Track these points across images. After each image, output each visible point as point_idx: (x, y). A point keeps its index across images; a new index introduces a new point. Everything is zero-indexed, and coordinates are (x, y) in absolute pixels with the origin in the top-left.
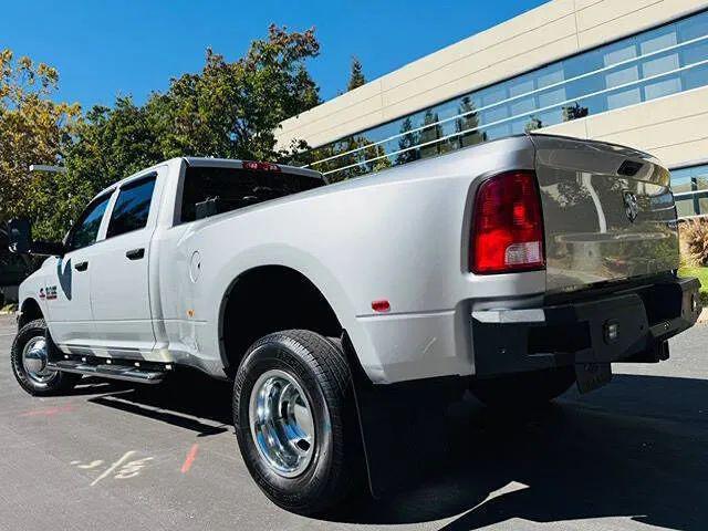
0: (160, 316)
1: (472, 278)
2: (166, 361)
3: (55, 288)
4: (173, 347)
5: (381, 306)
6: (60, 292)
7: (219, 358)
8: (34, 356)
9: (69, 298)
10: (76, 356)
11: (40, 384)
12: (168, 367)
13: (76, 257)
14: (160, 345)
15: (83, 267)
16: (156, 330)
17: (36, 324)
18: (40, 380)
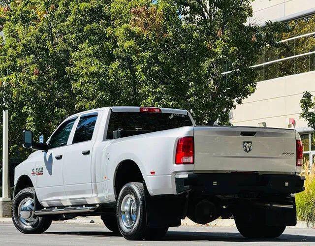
0: (95, 182)
1: (175, 165)
2: (97, 203)
3: (42, 169)
4: (99, 196)
5: (153, 173)
6: (45, 171)
7: (113, 193)
8: (25, 210)
9: (51, 174)
10: (52, 207)
11: (28, 226)
12: (98, 206)
13: (55, 152)
14: (94, 195)
15: (59, 158)
16: (93, 188)
17: (27, 190)
18: (28, 224)
